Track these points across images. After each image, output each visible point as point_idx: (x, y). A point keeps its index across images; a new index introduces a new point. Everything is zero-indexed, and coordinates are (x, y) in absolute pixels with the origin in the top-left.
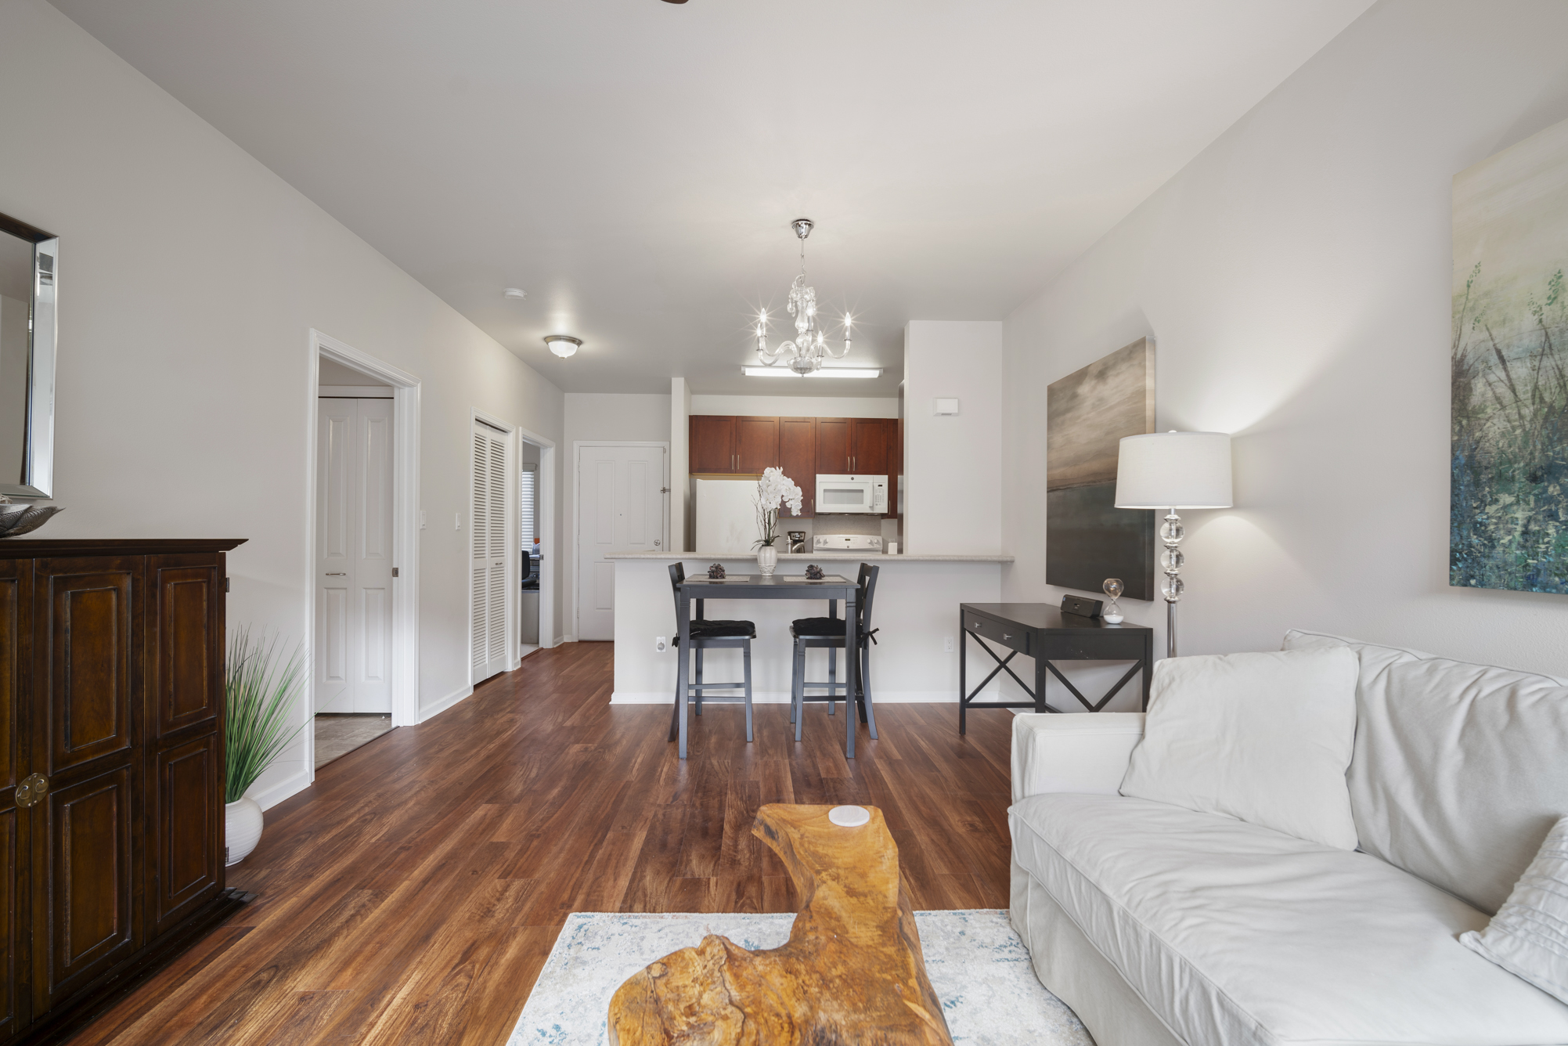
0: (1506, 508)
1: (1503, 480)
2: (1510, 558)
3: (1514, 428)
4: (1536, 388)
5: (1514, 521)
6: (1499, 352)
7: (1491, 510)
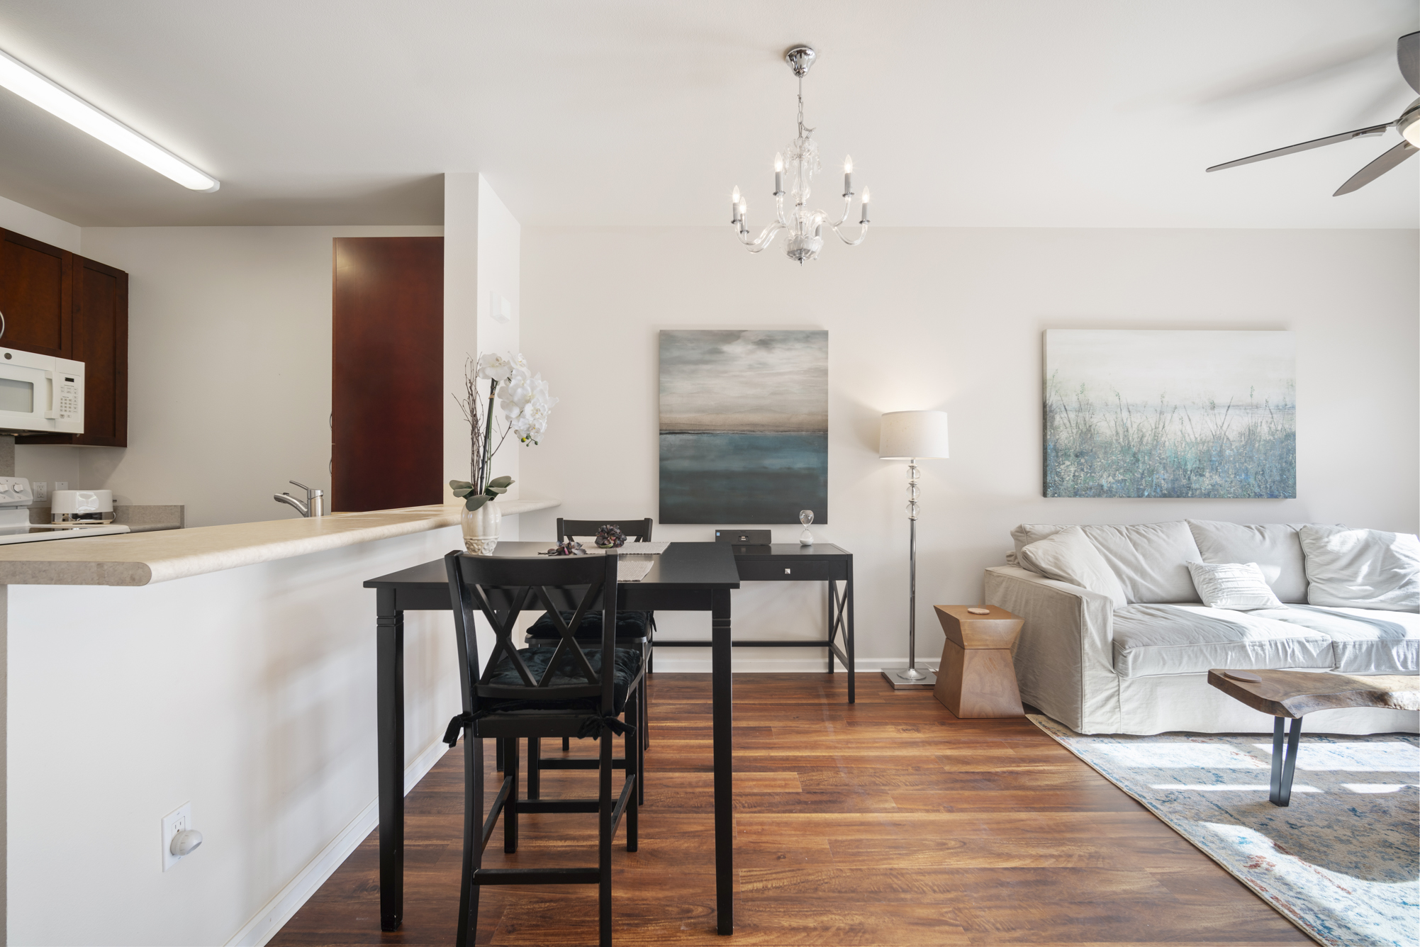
0: (1067, 466)
1: (1066, 455)
2: (1069, 486)
3: (1070, 437)
4: (1077, 423)
5: (1070, 471)
6: (1065, 406)
7: (1062, 467)
